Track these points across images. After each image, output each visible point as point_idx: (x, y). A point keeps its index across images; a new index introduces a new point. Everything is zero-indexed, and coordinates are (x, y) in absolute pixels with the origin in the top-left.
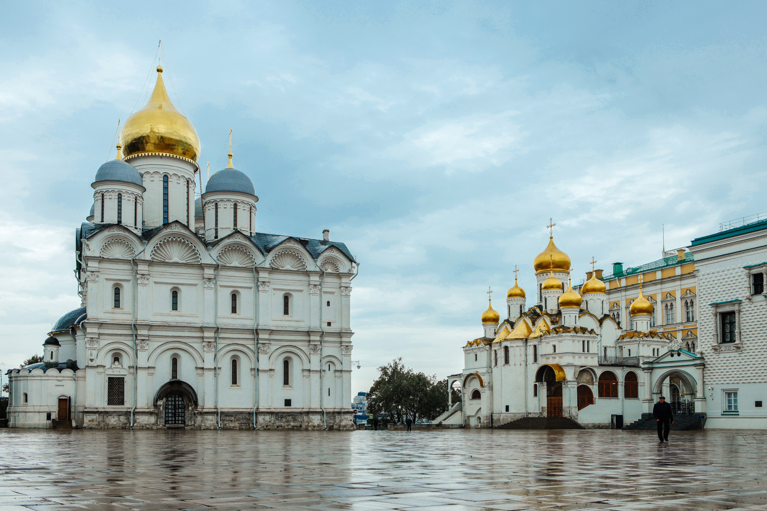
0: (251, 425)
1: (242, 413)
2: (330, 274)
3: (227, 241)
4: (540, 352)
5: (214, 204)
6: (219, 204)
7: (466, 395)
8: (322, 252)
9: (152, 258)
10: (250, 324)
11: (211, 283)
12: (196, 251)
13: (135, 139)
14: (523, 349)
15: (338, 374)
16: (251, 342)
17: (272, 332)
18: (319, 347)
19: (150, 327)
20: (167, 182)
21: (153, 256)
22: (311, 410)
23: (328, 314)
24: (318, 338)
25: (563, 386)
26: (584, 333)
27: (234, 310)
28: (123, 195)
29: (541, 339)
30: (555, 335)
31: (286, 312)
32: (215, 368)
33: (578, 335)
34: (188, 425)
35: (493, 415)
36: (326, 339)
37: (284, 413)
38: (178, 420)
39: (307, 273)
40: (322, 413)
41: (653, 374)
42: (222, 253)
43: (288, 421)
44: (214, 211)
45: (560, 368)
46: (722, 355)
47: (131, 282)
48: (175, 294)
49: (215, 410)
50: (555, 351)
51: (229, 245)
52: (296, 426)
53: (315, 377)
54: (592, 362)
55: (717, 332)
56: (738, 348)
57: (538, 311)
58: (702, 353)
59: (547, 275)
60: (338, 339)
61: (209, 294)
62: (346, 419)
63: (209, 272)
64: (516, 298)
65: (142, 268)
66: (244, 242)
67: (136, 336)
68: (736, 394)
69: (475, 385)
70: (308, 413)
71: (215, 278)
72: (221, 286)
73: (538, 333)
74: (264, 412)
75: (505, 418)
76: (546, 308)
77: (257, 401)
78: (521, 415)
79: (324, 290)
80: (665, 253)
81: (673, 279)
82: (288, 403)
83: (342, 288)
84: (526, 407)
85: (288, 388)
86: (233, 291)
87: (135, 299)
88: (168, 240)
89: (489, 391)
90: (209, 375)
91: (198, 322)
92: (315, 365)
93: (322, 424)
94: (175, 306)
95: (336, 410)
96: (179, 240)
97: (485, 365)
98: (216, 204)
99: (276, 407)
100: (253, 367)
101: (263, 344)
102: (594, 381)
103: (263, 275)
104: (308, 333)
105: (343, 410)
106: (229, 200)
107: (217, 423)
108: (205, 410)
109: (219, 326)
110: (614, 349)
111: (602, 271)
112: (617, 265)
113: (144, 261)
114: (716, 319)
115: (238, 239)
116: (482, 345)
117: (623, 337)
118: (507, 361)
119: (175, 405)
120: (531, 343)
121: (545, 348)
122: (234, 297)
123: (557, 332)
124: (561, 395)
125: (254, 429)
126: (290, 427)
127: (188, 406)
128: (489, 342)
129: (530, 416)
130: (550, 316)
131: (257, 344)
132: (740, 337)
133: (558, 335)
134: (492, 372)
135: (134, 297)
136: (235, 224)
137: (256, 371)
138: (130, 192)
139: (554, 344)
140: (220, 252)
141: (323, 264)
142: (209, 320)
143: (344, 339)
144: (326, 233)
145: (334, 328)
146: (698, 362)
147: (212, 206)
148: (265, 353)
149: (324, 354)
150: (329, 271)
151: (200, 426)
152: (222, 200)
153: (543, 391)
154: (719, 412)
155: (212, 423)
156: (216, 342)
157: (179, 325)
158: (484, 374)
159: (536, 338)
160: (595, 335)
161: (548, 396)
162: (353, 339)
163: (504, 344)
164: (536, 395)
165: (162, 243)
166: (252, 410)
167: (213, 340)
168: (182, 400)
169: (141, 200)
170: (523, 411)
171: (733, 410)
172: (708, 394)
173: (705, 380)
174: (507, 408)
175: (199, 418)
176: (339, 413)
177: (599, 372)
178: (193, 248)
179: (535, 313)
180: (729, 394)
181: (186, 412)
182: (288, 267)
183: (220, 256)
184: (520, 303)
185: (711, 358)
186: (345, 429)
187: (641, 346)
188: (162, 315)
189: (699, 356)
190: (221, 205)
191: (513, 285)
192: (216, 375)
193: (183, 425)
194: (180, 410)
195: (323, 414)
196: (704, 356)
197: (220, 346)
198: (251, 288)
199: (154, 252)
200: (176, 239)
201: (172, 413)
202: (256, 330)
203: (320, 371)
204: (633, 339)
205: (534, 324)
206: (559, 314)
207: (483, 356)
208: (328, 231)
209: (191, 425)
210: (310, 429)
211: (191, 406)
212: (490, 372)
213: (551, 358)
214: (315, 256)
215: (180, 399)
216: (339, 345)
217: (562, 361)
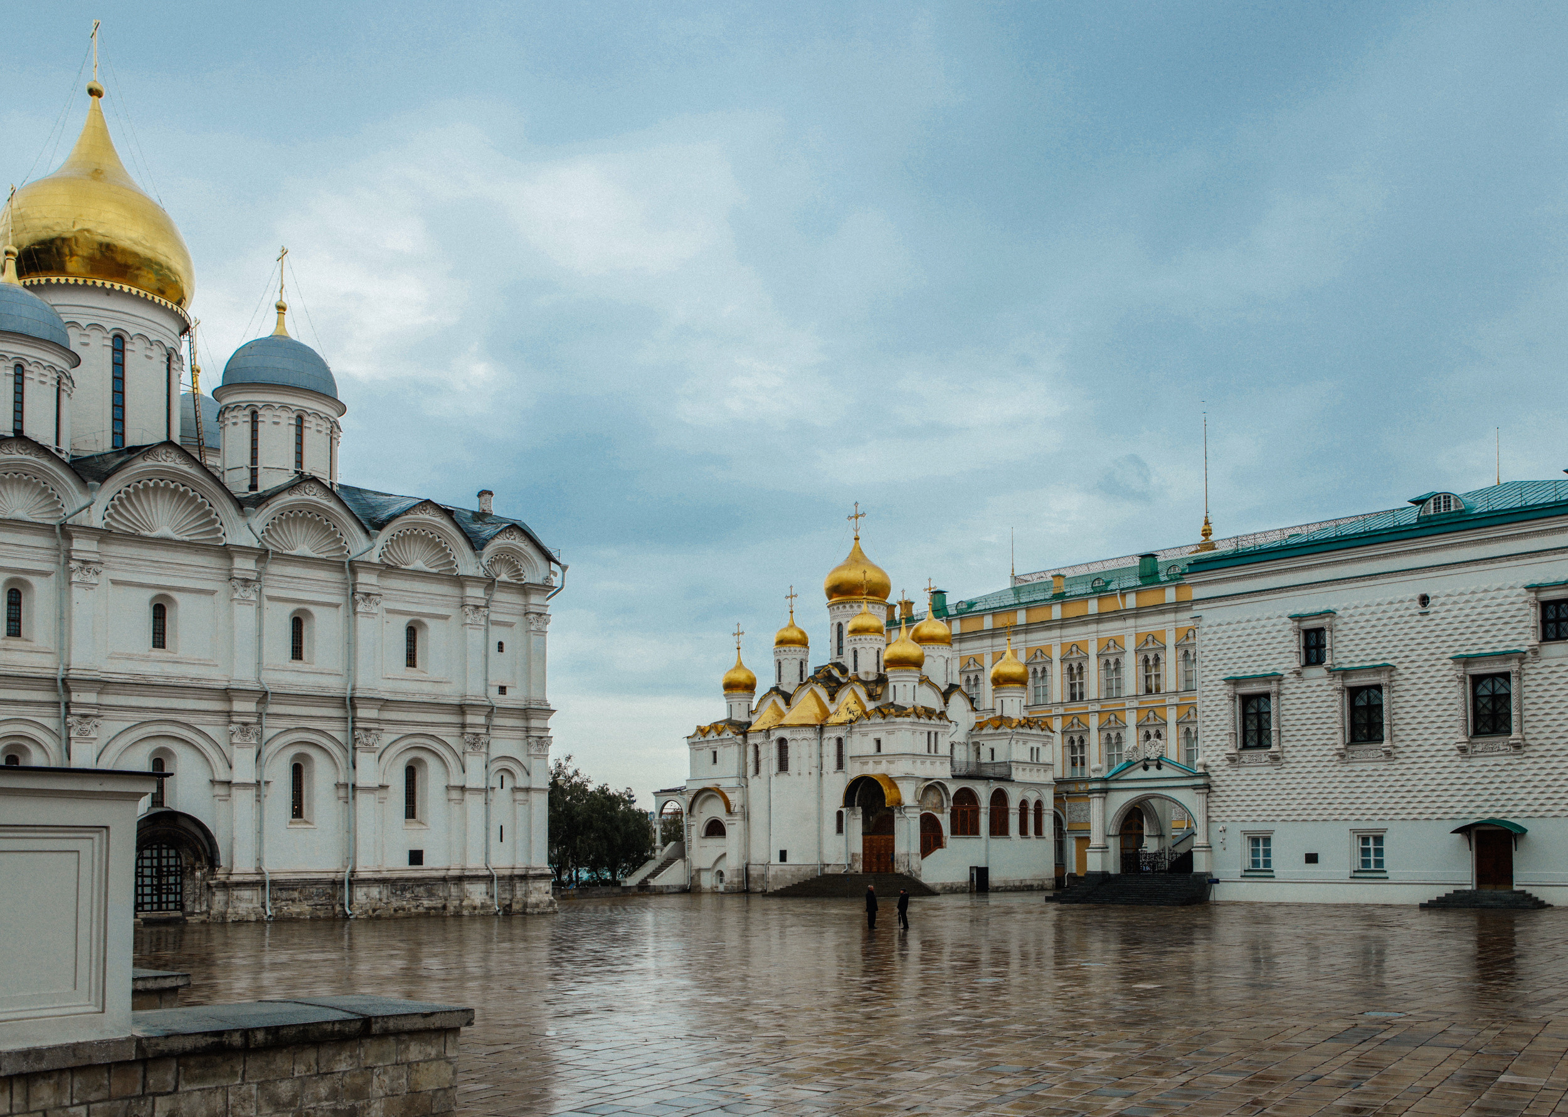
0: (338, 908)
1: (317, 882)
2: (505, 585)
3: (286, 499)
4: (849, 750)
5: (248, 412)
6: (260, 412)
7: (694, 829)
8: (492, 538)
9: (107, 524)
10: (335, 685)
11: (250, 590)
12: (213, 516)
13: (42, 243)
14: (815, 744)
15: (520, 796)
16: (338, 725)
17: (385, 704)
18: (483, 740)
19: (103, 685)
20: (122, 351)
21: (108, 519)
22: (467, 873)
23: (502, 670)
24: (481, 720)
25: (897, 815)
26: (930, 718)
27: (297, 653)
28: (27, 367)
29: (851, 728)
30: (880, 720)
31: (411, 660)
32: (258, 783)
33: (922, 721)
34: (192, 914)
35: (751, 867)
36: (498, 721)
37: (408, 880)
38: (167, 902)
39: (460, 581)
40: (489, 879)
41: (1107, 800)
42: (273, 524)
43: (416, 898)
44: (247, 428)
45: (892, 782)
46: (1243, 771)
47: (53, 577)
48: (159, 612)
49: (258, 878)
50: (879, 750)
51: (291, 508)
52: (435, 908)
53: (474, 803)
54: (941, 771)
55: (1235, 729)
56: (1276, 759)
57: (836, 673)
58: (1205, 766)
59: (851, 607)
60: (519, 723)
61: (245, 615)
62: (538, 890)
63: (244, 565)
64: (793, 647)
65: (82, 546)
66: (325, 502)
67: (67, 707)
68: (1267, 841)
69: (714, 810)
70: (460, 879)
71: (258, 580)
72: (270, 598)
73: (844, 717)
74: (369, 880)
75: (779, 874)
76: (856, 669)
77: (351, 855)
78: (811, 867)
79: (493, 617)
80: (1015, 578)
81: (1047, 625)
82: (416, 857)
83: (531, 616)
84: (820, 853)
85: (417, 826)
86: (299, 611)
87: (63, 618)
88: (146, 485)
89: (742, 823)
90: (243, 799)
91: (218, 677)
92: (475, 777)
93: (489, 903)
94: (159, 640)
95: (516, 872)
96: (172, 486)
97: (734, 771)
98: (254, 414)
99: (391, 867)
100: (342, 781)
101: (366, 730)
102: (945, 806)
103: (366, 580)
104: (461, 709)
105: (531, 872)
106: (284, 407)
107: (264, 907)
108: (234, 879)
109: (267, 688)
110: (964, 747)
111: (913, 603)
112: (937, 596)
113: (90, 531)
114: (1234, 705)
115: (314, 496)
116: (728, 734)
117: (980, 726)
118: (783, 766)
119: (159, 867)
120: (831, 735)
121: (859, 744)
122: (297, 624)
123: (884, 716)
124: (891, 831)
125: (346, 917)
126: (421, 909)
127: (194, 870)
128: (743, 729)
129: (828, 870)
130: (865, 683)
131: (353, 729)
132: (1280, 739)
133: (887, 720)
134: (747, 786)
135: (62, 613)
136: (299, 462)
137: (349, 790)
138: (45, 364)
139: (877, 736)
140: (270, 521)
141: (492, 564)
142: (243, 675)
143: (534, 723)
144: (487, 496)
145: (514, 698)
146: (1200, 781)
147: (244, 417)
148: (370, 749)
149: (495, 752)
150: (504, 577)
151: (223, 915)
152: (268, 406)
153: (855, 825)
154: (1238, 871)
155: (250, 906)
156: (259, 723)
157: (173, 682)
158: (732, 790)
159: (841, 724)
160: (946, 723)
161: (864, 834)
162: (551, 722)
163: (777, 734)
164: (840, 830)
165: (131, 490)
166: (340, 876)
167: (254, 720)
168: (178, 856)
169: (70, 385)
170: (813, 860)
171: (1261, 867)
172: (1216, 838)
173: (1210, 814)
174: (783, 856)
175: (219, 897)
176: (524, 878)
177: (953, 789)
178: (207, 507)
179: (829, 678)
180: (1255, 841)
181: (187, 882)
182: (419, 564)
183: (268, 530)
184: (799, 656)
185: (1223, 775)
186: (536, 910)
187: (1013, 742)
188: (129, 658)
189: (1200, 770)
190: (265, 416)
191: (786, 623)
192: (259, 799)
193: (179, 914)
194: (172, 880)
195: (492, 881)
196: (1208, 770)
197: (268, 734)
198: (337, 606)
199: (111, 511)
200: (167, 485)
201: (152, 885)
202: (352, 699)
203: (486, 790)
204: (999, 731)
205: (832, 698)
206: (882, 680)
207: (730, 756)
208: (491, 493)
209: (201, 913)
210: (465, 912)
211: (201, 868)
212: (744, 786)
213: (871, 762)
214: (476, 544)
215: (172, 853)
216: (522, 735)
217: (896, 770)
